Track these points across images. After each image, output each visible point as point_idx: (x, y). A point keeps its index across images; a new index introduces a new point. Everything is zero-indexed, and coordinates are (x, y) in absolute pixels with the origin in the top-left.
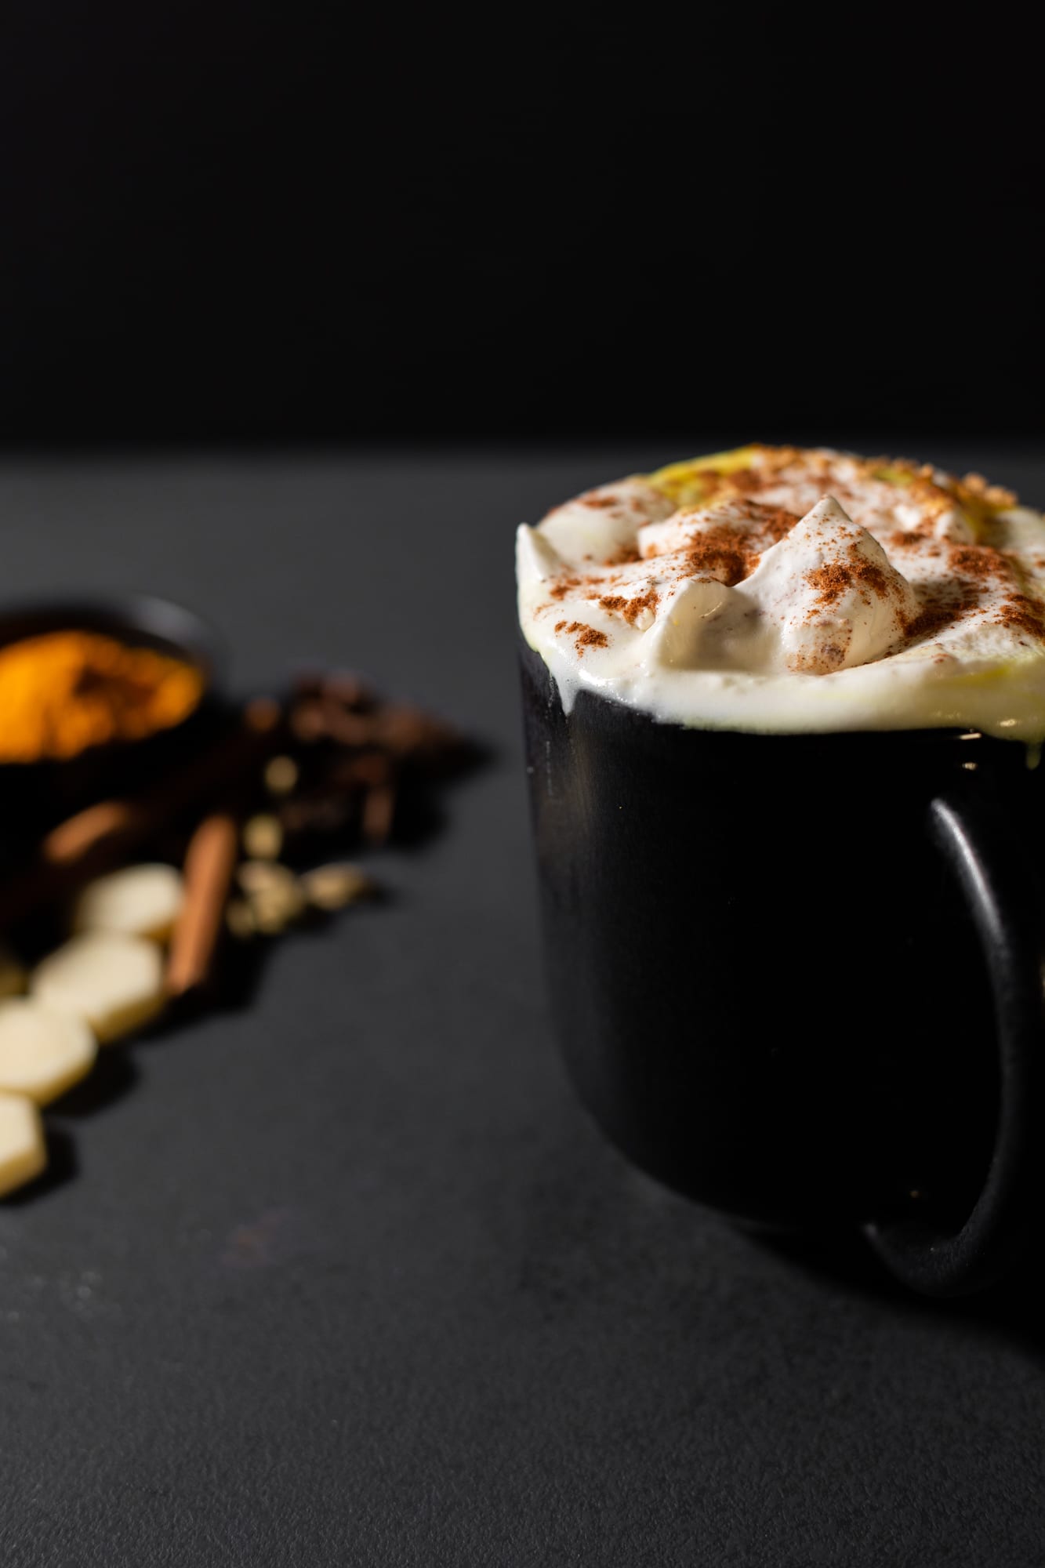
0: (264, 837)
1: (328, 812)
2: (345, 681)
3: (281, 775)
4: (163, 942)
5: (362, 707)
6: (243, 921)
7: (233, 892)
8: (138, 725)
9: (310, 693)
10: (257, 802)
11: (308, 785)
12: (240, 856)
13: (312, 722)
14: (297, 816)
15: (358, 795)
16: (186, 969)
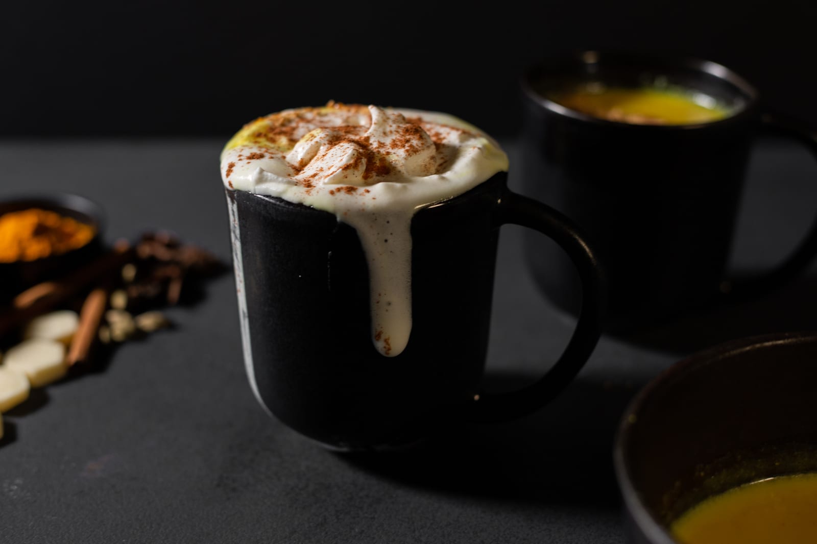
0: (120, 300)
1: (151, 290)
2: (165, 234)
3: (129, 272)
4: (67, 344)
5: (172, 245)
6: (105, 335)
7: (103, 322)
8: (62, 247)
9: (149, 238)
10: (118, 284)
11: (140, 278)
12: (108, 307)
13: (146, 250)
14: (135, 292)
15: (166, 283)
16: (76, 354)
